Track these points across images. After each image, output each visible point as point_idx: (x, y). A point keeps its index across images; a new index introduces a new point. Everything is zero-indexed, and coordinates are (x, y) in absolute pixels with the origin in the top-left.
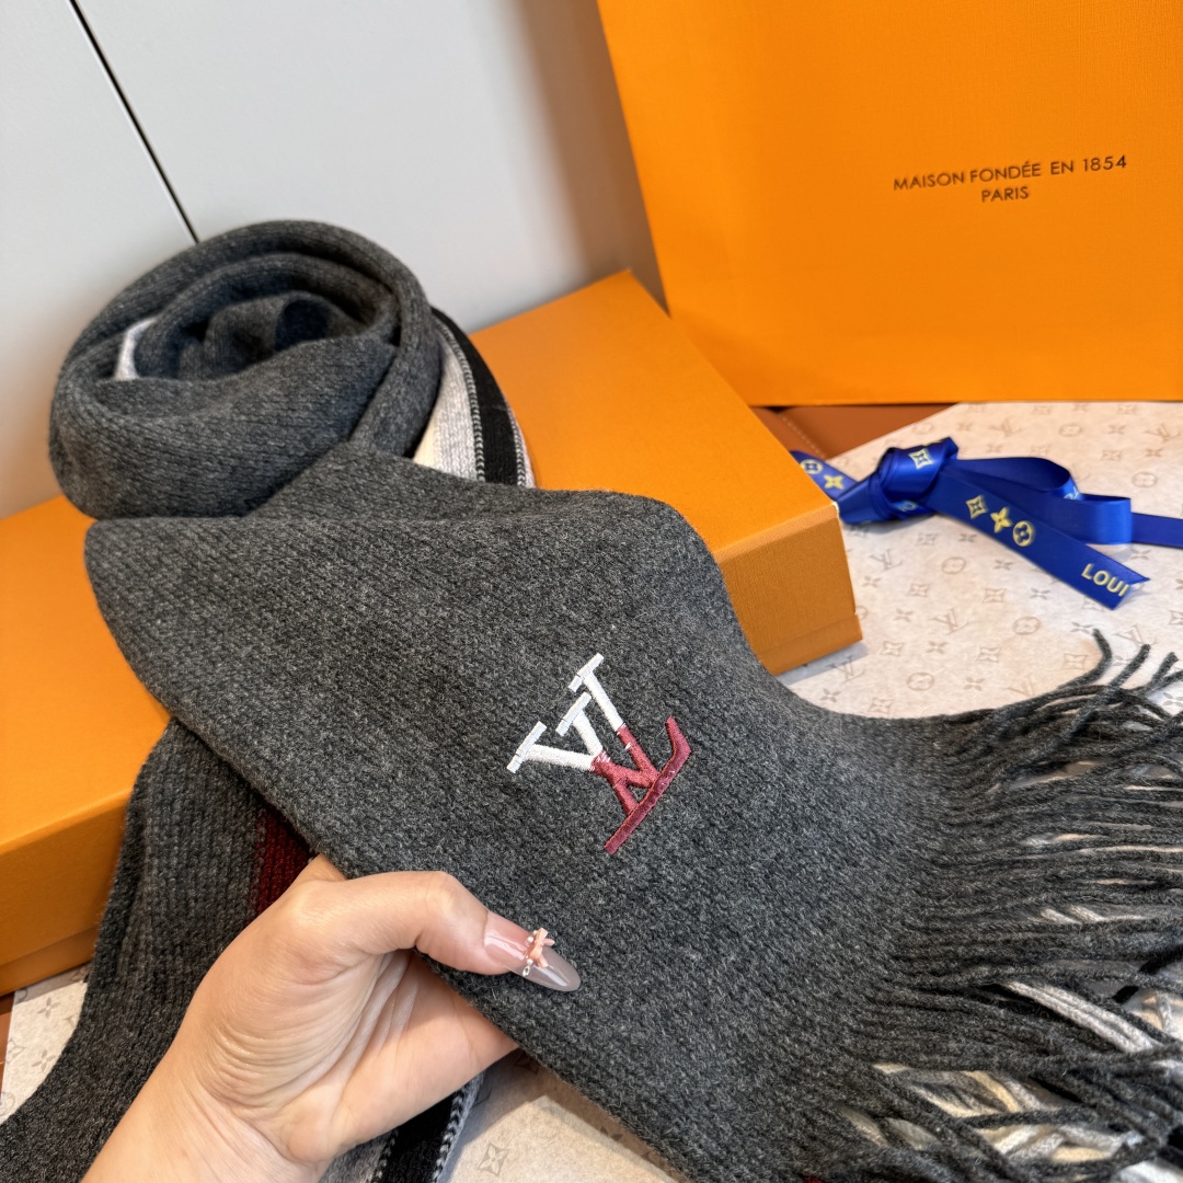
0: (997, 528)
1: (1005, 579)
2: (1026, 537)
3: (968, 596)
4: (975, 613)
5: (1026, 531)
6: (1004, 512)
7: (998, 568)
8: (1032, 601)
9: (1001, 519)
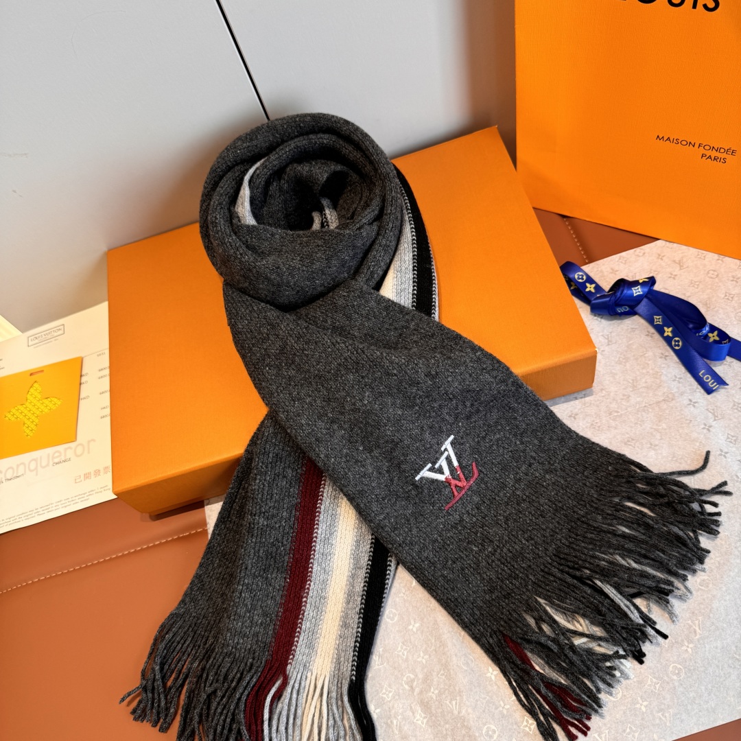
0: (666, 334)
1: (663, 366)
2: (678, 345)
3: (644, 371)
4: (646, 382)
5: (679, 342)
6: (670, 329)
7: (661, 357)
8: (673, 383)
9: (668, 331)
